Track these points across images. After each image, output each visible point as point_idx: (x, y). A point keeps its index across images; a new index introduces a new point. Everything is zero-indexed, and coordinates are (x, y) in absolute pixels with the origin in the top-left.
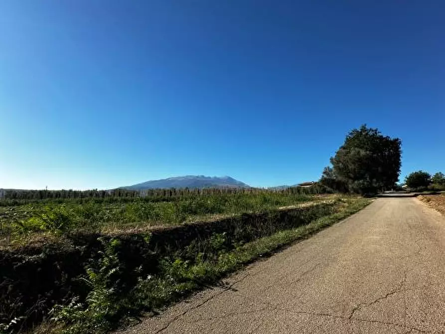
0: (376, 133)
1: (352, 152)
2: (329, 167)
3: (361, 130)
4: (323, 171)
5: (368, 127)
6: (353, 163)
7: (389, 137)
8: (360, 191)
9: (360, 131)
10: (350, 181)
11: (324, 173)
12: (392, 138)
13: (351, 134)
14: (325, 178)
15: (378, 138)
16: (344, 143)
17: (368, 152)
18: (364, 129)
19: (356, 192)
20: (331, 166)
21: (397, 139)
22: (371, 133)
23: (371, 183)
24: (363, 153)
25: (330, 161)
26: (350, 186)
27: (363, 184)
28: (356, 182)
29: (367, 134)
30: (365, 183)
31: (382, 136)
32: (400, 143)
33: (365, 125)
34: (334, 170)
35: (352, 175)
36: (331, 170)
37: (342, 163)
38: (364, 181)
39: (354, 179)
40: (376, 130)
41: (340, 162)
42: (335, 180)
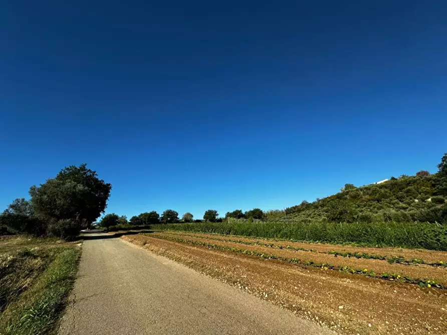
0: (93, 175)
2: (23, 200)
3: (80, 168)
4: (11, 203)
5: (87, 167)
6: (65, 197)
7: (103, 181)
8: (62, 233)
9: (78, 168)
10: (52, 219)
11: (12, 206)
12: (105, 183)
13: (67, 169)
14: (10, 215)
15: (93, 180)
18: (83, 168)
19: (57, 234)
20: (28, 198)
21: (109, 185)
22: (89, 174)
23: (81, 221)
25: (29, 190)
26: (50, 226)
27: (70, 224)
28: (61, 221)
29: (85, 173)
30: (73, 223)
31: (97, 179)
32: (110, 188)
33: (86, 164)
34: (31, 204)
35: (57, 212)
36: (27, 204)
37: (48, 196)
38: (72, 220)
39: (62, 216)
40: (94, 172)
41: (45, 194)
42: (27, 217)
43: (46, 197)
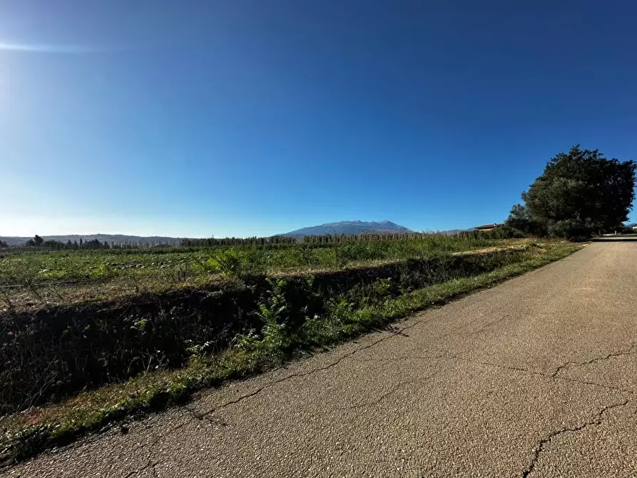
0: (595, 156)
1: (556, 184)
2: (519, 205)
3: (570, 153)
4: (511, 210)
5: (581, 149)
6: (556, 197)
7: (617, 160)
8: (565, 233)
9: (568, 155)
10: (550, 221)
11: (512, 212)
12: (621, 161)
13: (555, 160)
14: (513, 219)
15: (597, 162)
16: (543, 172)
17: (580, 182)
18: (575, 152)
19: (559, 235)
20: (523, 204)
21: (631, 162)
22: (586, 157)
23: (584, 222)
24: (572, 183)
25: (521, 196)
26: (550, 228)
27: (570, 224)
28: (560, 222)
29: (580, 158)
30: (574, 223)
31: (604, 160)
32: (634, 167)
33: (578, 146)
34: (526, 208)
35: (553, 214)
36: (523, 209)
37: (540, 199)
38: (571, 221)
39: (557, 219)
40: (596, 152)
41: (536, 197)
42: (528, 220)
43: (537, 200)
